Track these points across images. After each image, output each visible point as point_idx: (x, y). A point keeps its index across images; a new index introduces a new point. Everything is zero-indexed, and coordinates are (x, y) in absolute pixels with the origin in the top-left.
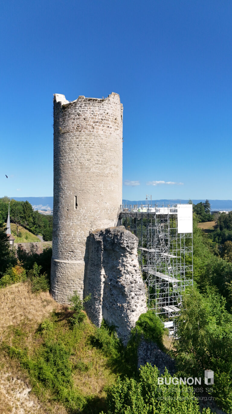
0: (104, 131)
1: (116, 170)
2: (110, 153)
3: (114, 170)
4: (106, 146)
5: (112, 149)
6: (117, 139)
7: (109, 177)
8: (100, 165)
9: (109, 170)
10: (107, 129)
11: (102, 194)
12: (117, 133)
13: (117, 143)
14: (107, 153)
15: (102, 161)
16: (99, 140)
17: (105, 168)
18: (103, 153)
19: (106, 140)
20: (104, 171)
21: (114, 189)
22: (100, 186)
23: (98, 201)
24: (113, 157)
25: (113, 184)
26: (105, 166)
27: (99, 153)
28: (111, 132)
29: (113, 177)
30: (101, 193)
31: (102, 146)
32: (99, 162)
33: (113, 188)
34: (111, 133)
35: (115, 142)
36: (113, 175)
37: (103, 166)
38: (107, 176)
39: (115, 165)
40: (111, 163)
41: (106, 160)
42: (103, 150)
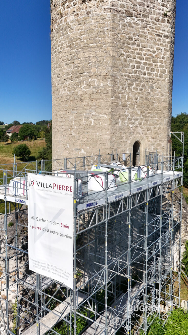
0: (76, 13)
1: (102, 85)
2: (87, 53)
3: (96, 85)
4: (78, 41)
5: (92, 45)
6: (104, 19)
7: (85, 100)
8: (70, 81)
9: (85, 87)
10: (81, 6)
11: (73, 134)
12: (103, 7)
13: (104, 27)
14: (81, 56)
15: (73, 73)
16: (69, 33)
17: (77, 86)
18: (74, 56)
19: (78, 30)
20: (76, 90)
21: (95, 124)
22: (70, 119)
23: (68, 147)
24: (94, 60)
25: (93, 113)
26: (77, 81)
27: (68, 59)
28: (89, 9)
29: (92, 99)
30: (72, 131)
31: (73, 44)
32: (68, 77)
33: (93, 121)
34: (89, 13)
35: (100, 27)
36: (93, 96)
37: (74, 82)
38: (81, 100)
39: (97, 76)
40: (90, 72)
41: (80, 69)
42: (75, 50)
